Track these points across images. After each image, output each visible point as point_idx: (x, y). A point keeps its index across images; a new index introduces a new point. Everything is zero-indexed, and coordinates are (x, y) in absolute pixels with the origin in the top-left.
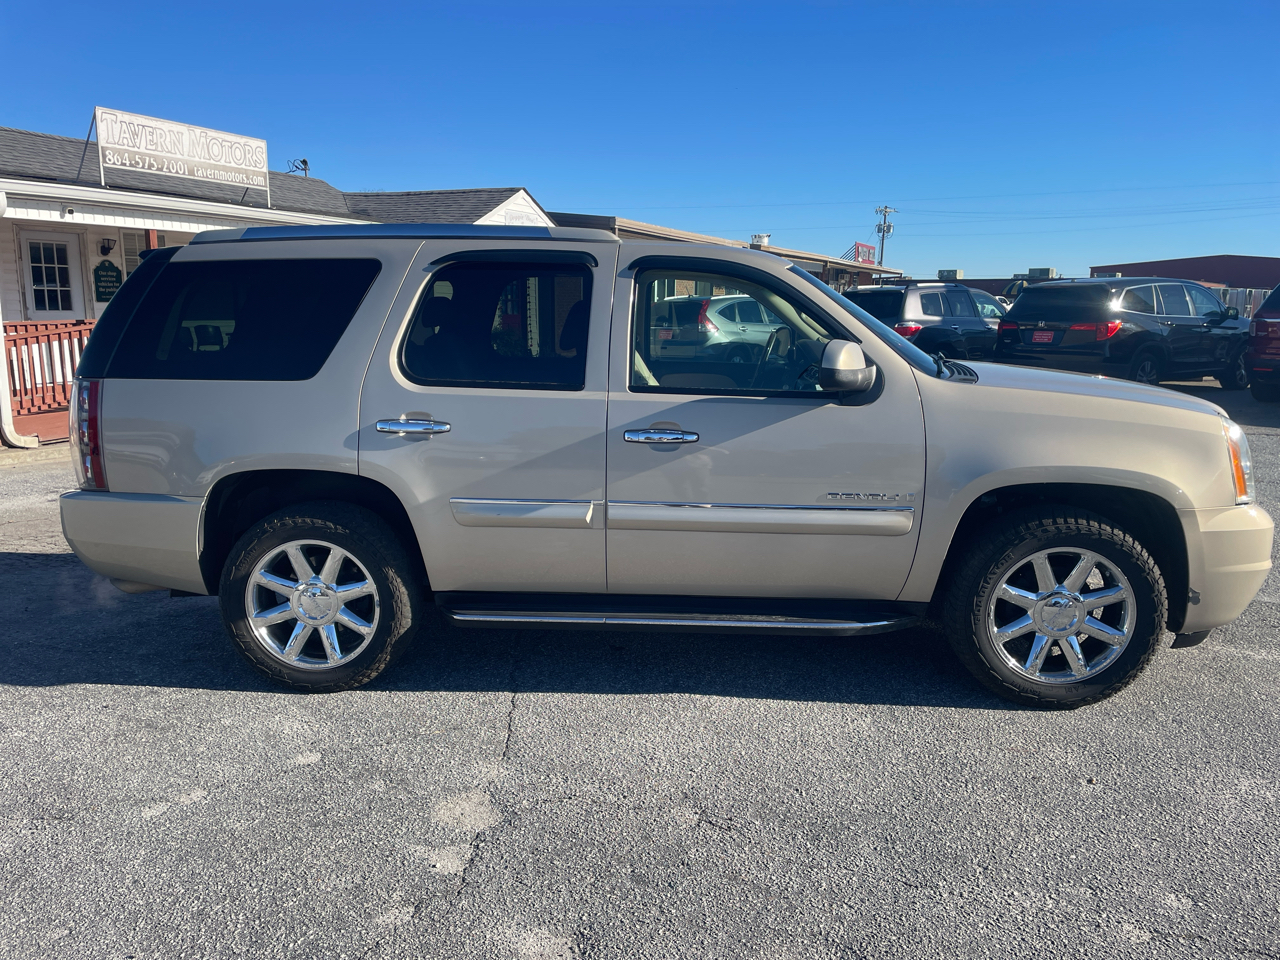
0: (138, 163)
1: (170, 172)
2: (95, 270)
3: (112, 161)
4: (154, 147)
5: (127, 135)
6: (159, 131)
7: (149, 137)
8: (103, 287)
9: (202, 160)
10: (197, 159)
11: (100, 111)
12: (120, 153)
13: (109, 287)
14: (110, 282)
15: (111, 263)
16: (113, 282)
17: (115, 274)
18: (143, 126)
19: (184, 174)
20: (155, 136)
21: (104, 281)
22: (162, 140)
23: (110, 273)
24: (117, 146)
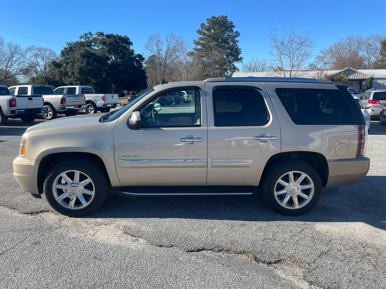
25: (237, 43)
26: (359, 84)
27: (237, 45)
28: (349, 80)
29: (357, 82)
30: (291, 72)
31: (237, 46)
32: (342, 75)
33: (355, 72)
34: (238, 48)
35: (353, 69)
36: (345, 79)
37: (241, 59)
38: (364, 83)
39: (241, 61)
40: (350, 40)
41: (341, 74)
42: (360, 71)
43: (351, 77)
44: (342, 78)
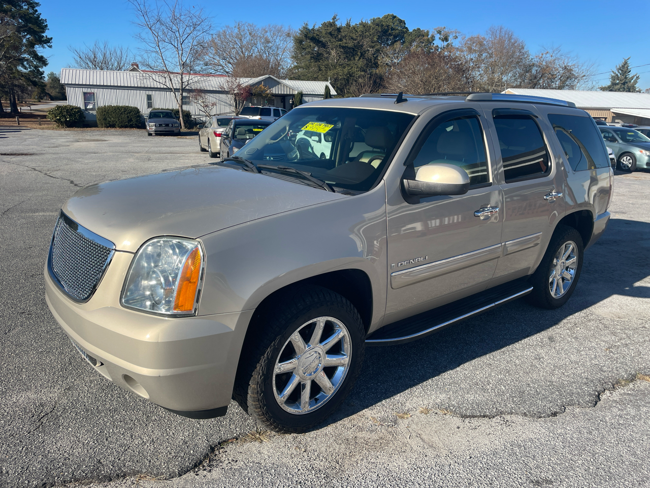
25: (36, 8)
26: (282, 102)
27: (36, 11)
28: (273, 96)
29: (279, 99)
30: (182, 75)
31: (37, 13)
32: (263, 87)
33: (279, 83)
34: (40, 19)
35: (275, 78)
36: (268, 94)
37: (48, 41)
38: (291, 101)
39: (48, 44)
40: (240, 30)
41: (260, 86)
42: (284, 81)
43: (275, 90)
44: (262, 92)
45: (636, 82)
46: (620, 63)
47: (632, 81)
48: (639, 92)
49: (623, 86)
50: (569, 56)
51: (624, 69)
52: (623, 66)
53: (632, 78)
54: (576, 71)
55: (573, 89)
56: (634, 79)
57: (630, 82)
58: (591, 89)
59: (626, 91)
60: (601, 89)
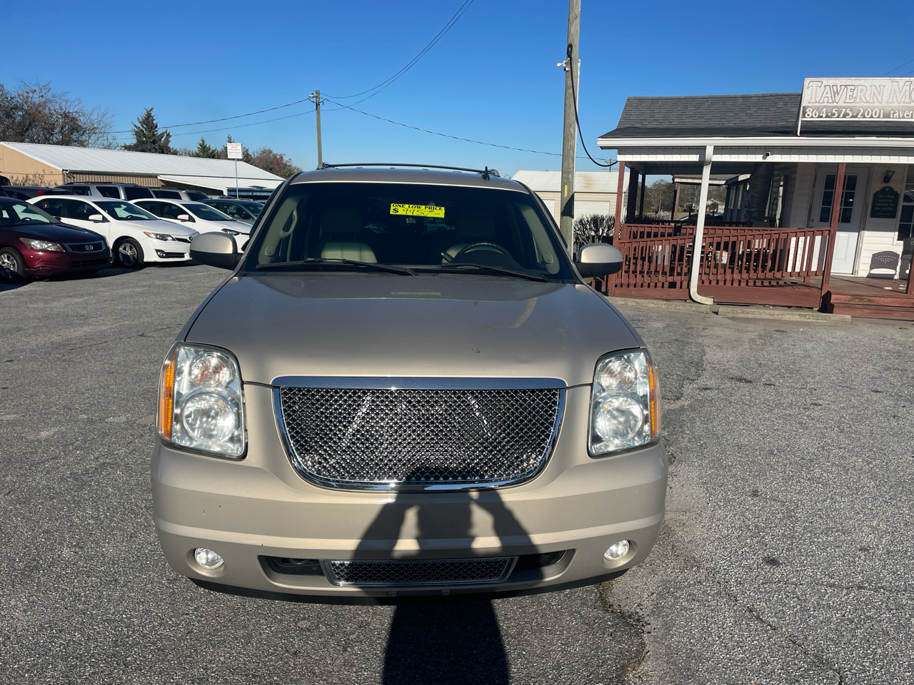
0: (834, 114)
1: (864, 117)
2: (875, 194)
3: (811, 116)
4: (852, 101)
5: (829, 95)
6: (860, 88)
7: (849, 93)
8: (879, 207)
9: (902, 104)
10: (896, 104)
11: (808, 81)
12: (818, 109)
13: (885, 207)
14: (887, 203)
15: (891, 189)
16: (889, 203)
17: (893, 197)
18: (846, 86)
19: (878, 117)
20: (855, 92)
21: (881, 202)
22: (862, 94)
23: (888, 196)
24: (817, 104)
45: (167, 141)
46: (142, 114)
47: (163, 140)
48: (175, 153)
49: (153, 146)
50: (66, 98)
51: (148, 121)
52: (146, 119)
53: (162, 135)
54: (82, 121)
55: (84, 146)
56: (164, 137)
57: (160, 140)
58: (108, 147)
59: (160, 153)
60: (126, 148)
